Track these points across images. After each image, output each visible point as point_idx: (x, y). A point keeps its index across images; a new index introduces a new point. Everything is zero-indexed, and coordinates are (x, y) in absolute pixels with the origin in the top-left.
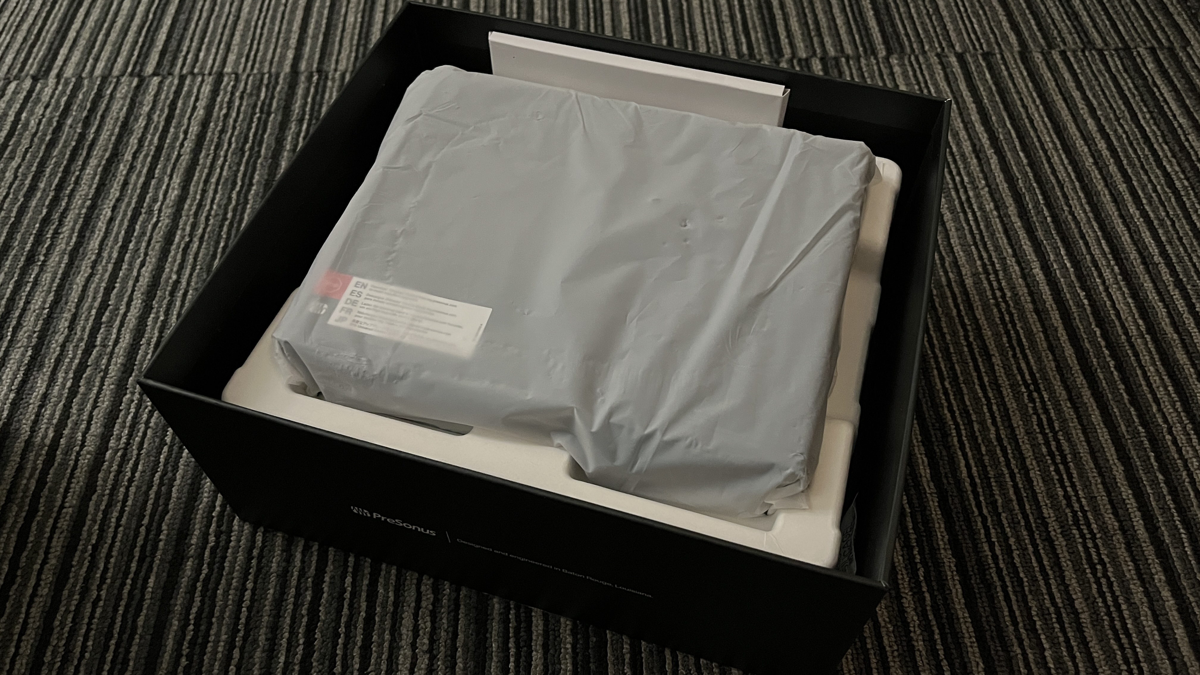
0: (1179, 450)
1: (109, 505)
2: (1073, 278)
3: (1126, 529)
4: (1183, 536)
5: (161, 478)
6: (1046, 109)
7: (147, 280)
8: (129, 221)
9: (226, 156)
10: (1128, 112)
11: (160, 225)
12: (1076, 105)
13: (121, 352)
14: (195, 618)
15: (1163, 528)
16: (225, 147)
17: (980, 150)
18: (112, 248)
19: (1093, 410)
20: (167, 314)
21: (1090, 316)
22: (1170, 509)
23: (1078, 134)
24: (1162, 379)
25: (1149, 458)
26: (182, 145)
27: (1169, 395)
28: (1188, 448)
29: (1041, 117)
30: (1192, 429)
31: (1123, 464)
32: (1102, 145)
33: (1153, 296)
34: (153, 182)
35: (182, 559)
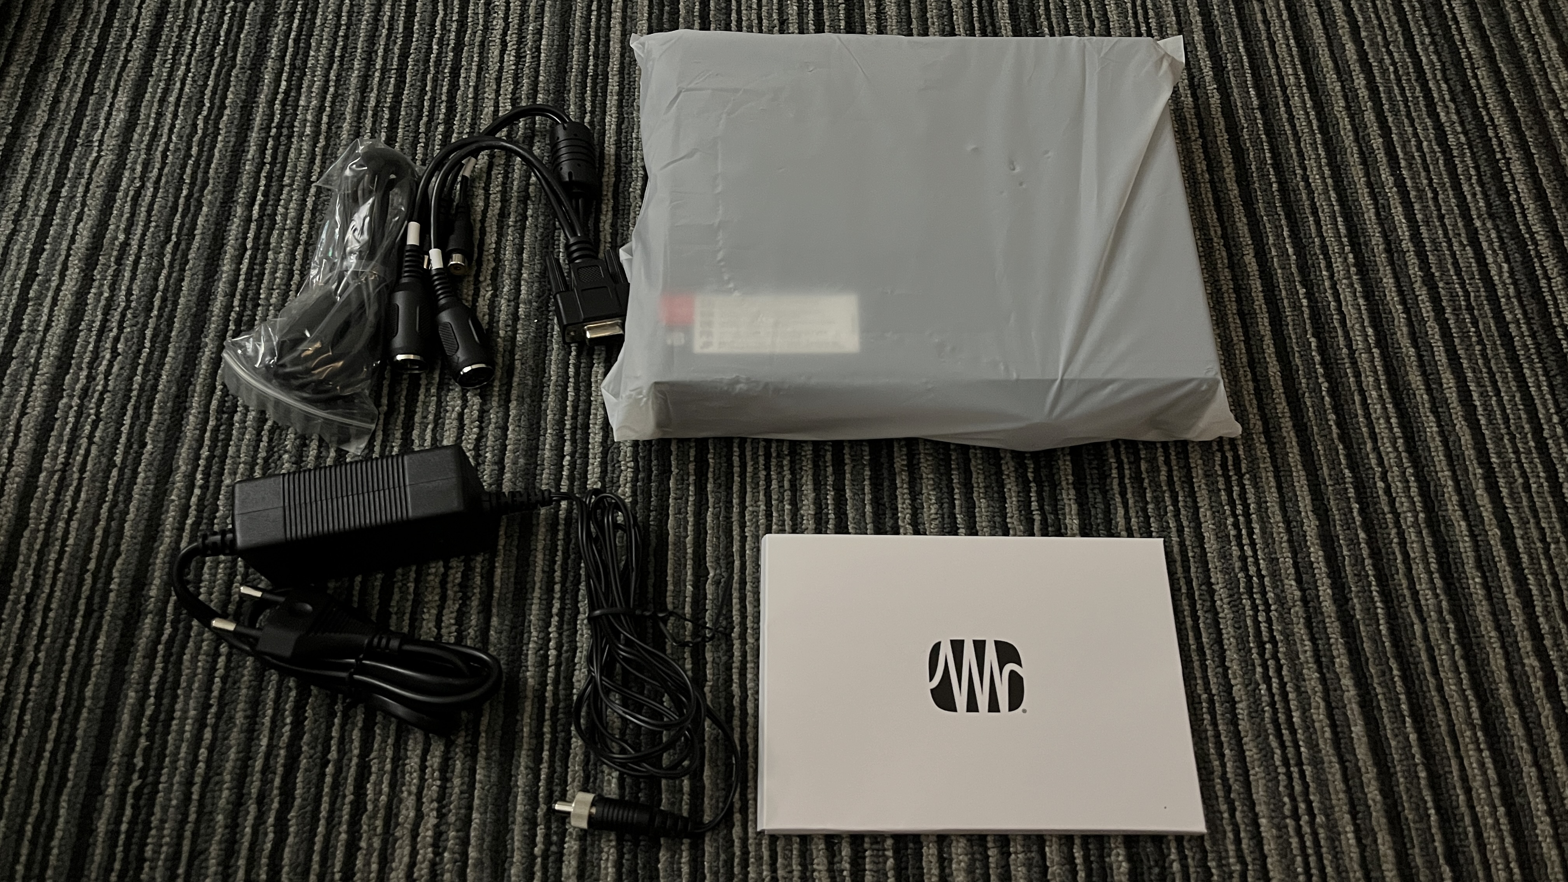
0: (1392, 502)
1: (46, 544)
2: (1294, 269)
3: (1309, 601)
4: (1379, 611)
5: (110, 511)
6: (1294, 27)
7: (86, 240)
8: (61, 156)
9: (188, 64)
10: (1403, 34)
11: (101, 162)
12: (1335, 21)
13: (55, 341)
14: (157, 690)
15: (1355, 601)
16: (187, 51)
17: (1199, 85)
18: (39, 194)
19: (1292, 447)
20: (113, 288)
21: (1308, 321)
22: (1368, 576)
23: (1330, 64)
24: (1385, 408)
25: (1351, 510)
26: (130, 47)
27: (1391, 429)
28: (1403, 499)
29: (1287, 38)
30: (1413, 475)
31: (1319, 518)
32: (1360, 81)
33: (1392, 296)
34: (92, 99)
35: (139, 614)
